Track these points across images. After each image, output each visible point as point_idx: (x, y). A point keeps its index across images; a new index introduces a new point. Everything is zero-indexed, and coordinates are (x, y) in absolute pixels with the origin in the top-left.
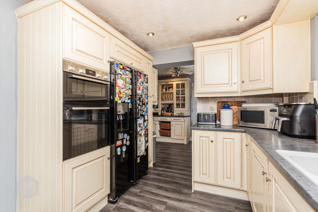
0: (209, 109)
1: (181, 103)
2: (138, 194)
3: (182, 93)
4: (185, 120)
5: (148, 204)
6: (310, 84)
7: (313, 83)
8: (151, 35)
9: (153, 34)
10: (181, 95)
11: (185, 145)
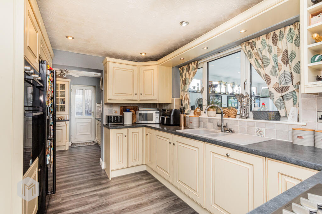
0: (113, 112)
1: (60, 106)
2: (61, 202)
3: (61, 95)
4: (66, 124)
5: (80, 203)
6: (172, 99)
7: (173, 99)
8: (70, 38)
9: (73, 38)
10: (60, 97)
11: (67, 150)
